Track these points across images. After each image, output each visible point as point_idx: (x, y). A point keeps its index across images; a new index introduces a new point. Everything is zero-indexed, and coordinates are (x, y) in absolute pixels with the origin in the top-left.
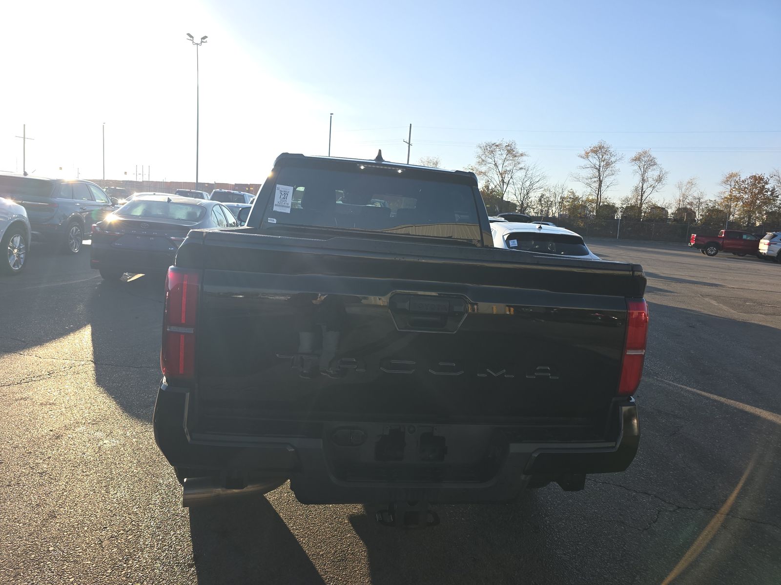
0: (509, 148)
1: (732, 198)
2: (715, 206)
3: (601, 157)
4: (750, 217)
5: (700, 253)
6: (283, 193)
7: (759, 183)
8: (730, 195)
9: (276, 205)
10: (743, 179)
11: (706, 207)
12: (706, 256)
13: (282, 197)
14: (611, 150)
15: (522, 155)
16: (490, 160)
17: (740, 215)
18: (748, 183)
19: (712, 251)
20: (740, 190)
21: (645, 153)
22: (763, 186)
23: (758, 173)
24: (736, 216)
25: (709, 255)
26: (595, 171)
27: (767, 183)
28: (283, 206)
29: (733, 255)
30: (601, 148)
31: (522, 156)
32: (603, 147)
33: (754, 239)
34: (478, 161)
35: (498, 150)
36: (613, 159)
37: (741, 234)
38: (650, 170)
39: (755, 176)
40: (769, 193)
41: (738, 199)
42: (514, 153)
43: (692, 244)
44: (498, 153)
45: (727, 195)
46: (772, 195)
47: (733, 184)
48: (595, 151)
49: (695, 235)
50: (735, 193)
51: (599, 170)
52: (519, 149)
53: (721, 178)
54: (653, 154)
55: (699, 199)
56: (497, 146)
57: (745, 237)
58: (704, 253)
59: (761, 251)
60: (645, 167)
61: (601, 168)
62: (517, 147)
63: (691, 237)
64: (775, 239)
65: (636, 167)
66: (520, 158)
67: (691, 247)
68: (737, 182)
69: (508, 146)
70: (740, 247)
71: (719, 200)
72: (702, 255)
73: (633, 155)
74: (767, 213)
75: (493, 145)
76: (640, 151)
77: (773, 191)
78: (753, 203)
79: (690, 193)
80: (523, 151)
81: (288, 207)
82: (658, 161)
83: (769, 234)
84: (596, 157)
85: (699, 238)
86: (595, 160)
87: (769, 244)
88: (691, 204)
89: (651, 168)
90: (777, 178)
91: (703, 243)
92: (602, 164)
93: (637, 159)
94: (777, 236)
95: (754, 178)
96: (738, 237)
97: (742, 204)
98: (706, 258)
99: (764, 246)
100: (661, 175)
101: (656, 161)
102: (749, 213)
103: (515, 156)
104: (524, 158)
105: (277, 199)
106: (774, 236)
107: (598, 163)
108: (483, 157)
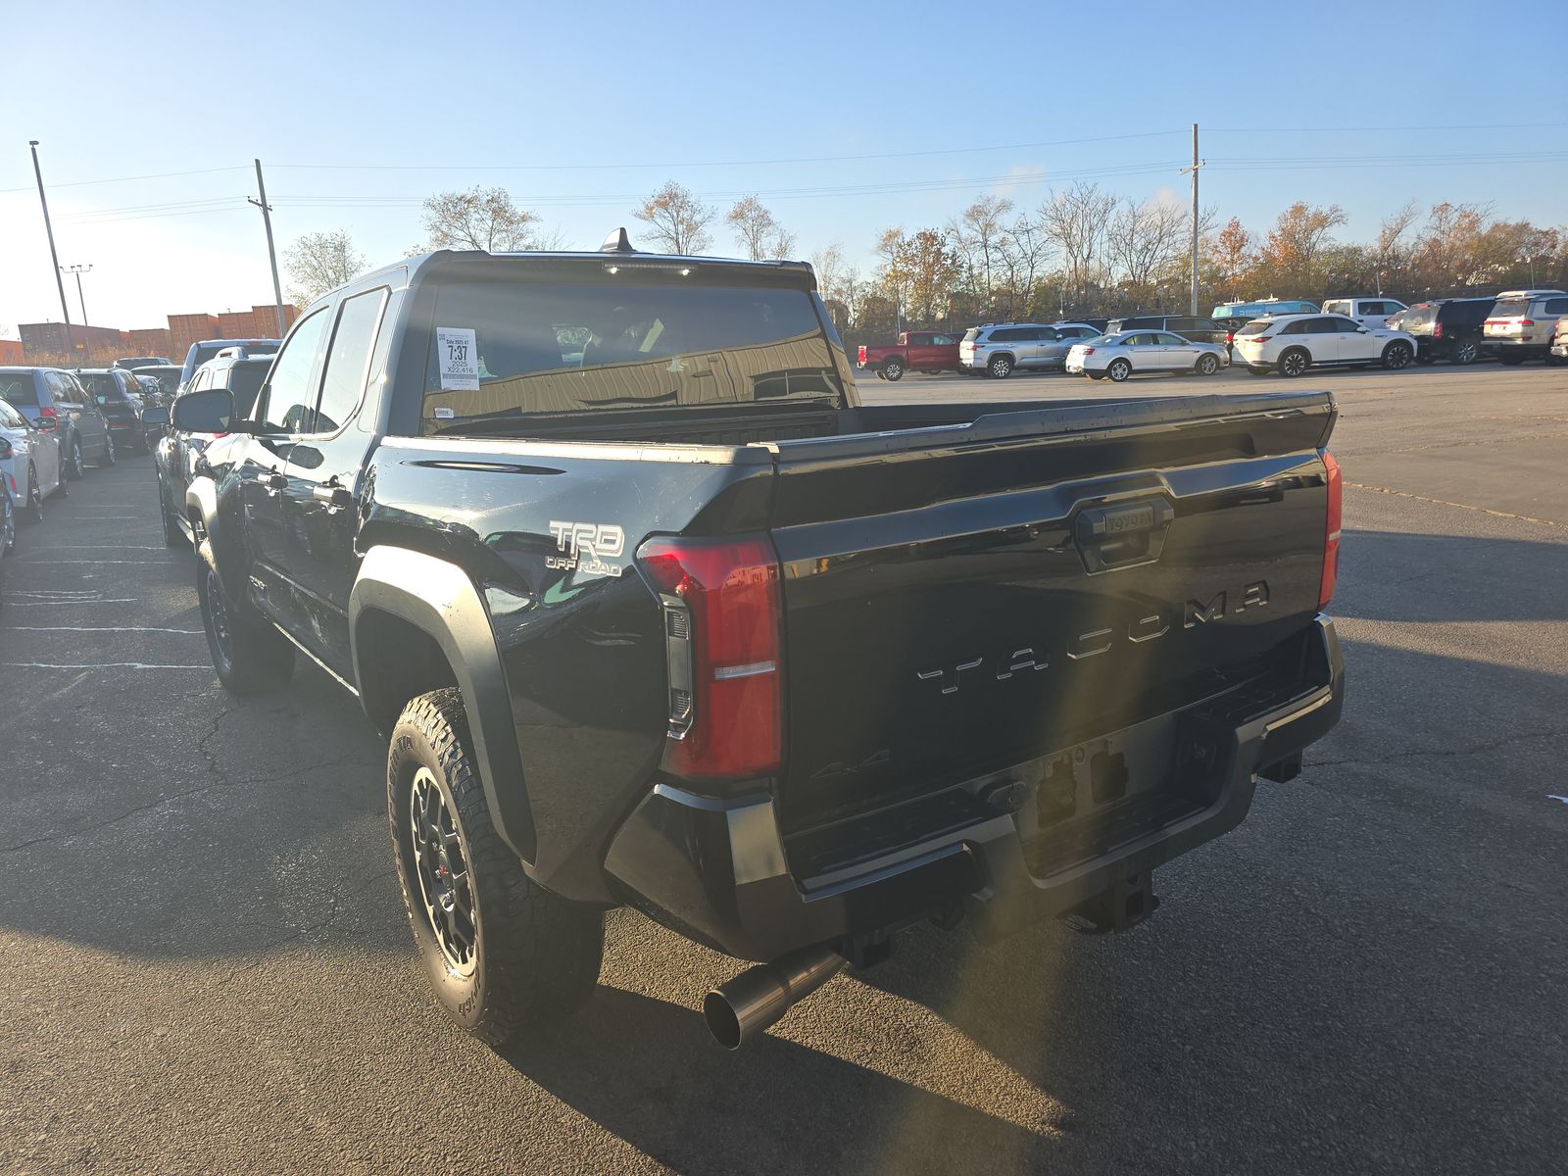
0: (495, 205)
1: (899, 276)
2: (876, 293)
3: (675, 214)
4: (928, 307)
5: (875, 378)
6: (455, 346)
7: (932, 245)
8: (894, 271)
9: (445, 376)
10: (907, 240)
11: (863, 295)
12: (887, 381)
13: (456, 354)
14: (692, 199)
15: (524, 219)
16: (461, 234)
17: (912, 303)
18: (916, 248)
19: (894, 372)
20: (906, 260)
21: (750, 202)
22: (939, 250)
23: (928, 226)
24: (908, 306)
25: (891, 379)
26: (671, 243)
27: (943, 244)
28: (462, 377)
29: (921, 374)
30: (673, 196)
31: (524, 221)
32: (676, 195)
33: (949, 342)
34: (434, 236)
35: (472, 210)
36: (697, 218)
37: (931, 337)
38: (763, 235)
39: (924, 234)
40: (949, 261)
41: (907, 276)
42: (508, 215)
43: (863, 363)
44: (474, 217)
45: (889, 270)
46: (953, 263)
47: (895, 250)
48: (663, 204)
49: (865, 347)
50: (900, 267)
51: (678, 243)
52: (518, 207)
53: (874, 242)
54: (765, 204)
55: (850, 282)
56: (469, 202)
57: (936, 341)
58: (884, 379)
59: (964, 362)
60: (755, 229)
61: (681, 237)
62: (511, 202)
63: (858, 351)
64: (984, 338)
65: (740, 232)
66: (521, 225)
67: (862, 369)
68: (900, 246)
69: (492, 200)
70: (932, 359)
71: (880, 281)
72: (880, 380)
73: (730, 207)
74: (951, 296)
75: (460, 200)
76: (741, 199)
77: (954, 257)
78: (928, 280)
79: (835, 272)
80: (526, 211)
81: (474, 377)
82: (774, 217)
83: (972, 331)
84: (667, 214)
85: (873, 351)
86: (666, 221)
87: (975, 348)
88: (839, 292)
89: (765, 230)
90: (956, 234)
91: (878, 360)
92: (680, 228)
93: (738, 215)
94: (982, 333)
95: (923, 236)
96: (927, 343)
97: (913, 284)
98: (885, 385)
99: (967, 354)
100: (784, 244)
101: (771, 217)
102: (927, 299)
103: (511, 222)
104: (530, 225)
105: (445, 362)
106: (980, 333)
107: (672, 227)
108: (444, 228)
